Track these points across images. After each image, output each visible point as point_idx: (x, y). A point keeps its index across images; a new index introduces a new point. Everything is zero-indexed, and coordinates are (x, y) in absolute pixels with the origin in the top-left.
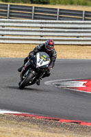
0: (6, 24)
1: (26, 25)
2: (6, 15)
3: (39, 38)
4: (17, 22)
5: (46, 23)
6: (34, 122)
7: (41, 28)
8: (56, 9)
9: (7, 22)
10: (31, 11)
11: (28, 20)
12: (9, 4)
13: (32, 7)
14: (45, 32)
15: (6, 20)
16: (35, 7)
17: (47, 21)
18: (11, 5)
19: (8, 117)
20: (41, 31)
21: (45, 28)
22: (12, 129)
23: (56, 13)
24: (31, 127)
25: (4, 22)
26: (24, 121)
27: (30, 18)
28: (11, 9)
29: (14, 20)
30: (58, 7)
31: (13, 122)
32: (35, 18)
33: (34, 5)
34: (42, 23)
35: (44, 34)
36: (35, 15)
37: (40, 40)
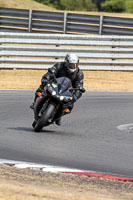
0: (61, 42)
1: (92, 43)
2: (62, 29)
3: (110, 61)
4: (78, 39)
5: (119, 40)
6: (102, 184)
7: (113, 47)
9: (63, 38)
10: (98, 22)
11: (93, 36)
12: (66, 12)
13: (99, 17)
14: (118, 52)
15: (61, 35)
16: (104, 17)
17: (122, 37)
18: (68, 14)
19: (64, 178)
20: (112, 52)
21: (119, 46)
22: (70, 195)
24: (97, 192)
25: (59, 38)
26: (88, 182)
27: (97, 32)
28: (68, 19)
29: (72, 36)
31: (71, 184)
32: (104, 33)
33: (102, 14)
34: (113, 40)
35: (116, 56)
36: (103, 28)
37: (111, 64)
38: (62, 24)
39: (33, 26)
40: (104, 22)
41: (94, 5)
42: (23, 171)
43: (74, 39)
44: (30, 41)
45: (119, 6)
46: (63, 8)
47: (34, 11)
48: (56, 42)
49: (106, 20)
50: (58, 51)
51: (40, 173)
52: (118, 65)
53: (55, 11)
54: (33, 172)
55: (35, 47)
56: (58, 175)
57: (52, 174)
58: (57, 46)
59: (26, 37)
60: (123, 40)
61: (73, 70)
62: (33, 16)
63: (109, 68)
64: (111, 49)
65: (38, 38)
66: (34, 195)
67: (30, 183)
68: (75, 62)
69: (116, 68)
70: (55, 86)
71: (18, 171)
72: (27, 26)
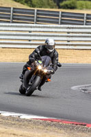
0: (32, 29)
1: (54, 30)
2: (33, 21)
3: (66, 43)
4: (44, 27)
5: (73, 28)
6: (61, 127)
7: (68, 33)
8: (83, 14)
9: (34, 27)
10: (58, 16)
12: (36, 9)
13: (58, 12)
14: (72, 36)
15: (33, 25)
16: (62, 13)
17: (74, 26)
18: (38, 10)
19: (35, 122)
20: (68, 36)
21: (72, 33)
22: (39, 134)
23: (83, 18)
24: (57, 132)
25: (31, 27)
26: (51, 126)
27: (57, 23)
28: (38, 14)
29: (41, 25)
30: (85, 12)
31: (39, 127)
32: (62, 23)
33: (61, 10)
34: (68, 28)
35: (70, 39)
36: (62, 20)
37: (67, 45)
38: (34, 17)
39: (13, 19)
40: (62, 16)
41: (56, 4)
42: (7, 118)
43: (42, 27)
44: (11, 29)
45: (73, 5)
46: (34, 6)
47: (14, 8)
48: (30, 29)
49: (63, 14)
50: (31, 36)
51: (19, 120)
52: (72, 45)
53: (29, 8)
54: (13, 118)
55: (15, 33)
56: (30, 121)
57: (27, 120)
58: (30, 32)
59: (8, 26)
60: (75, 28)
61: (51, 51)
62: (14, 12)
63: (66, 47)
64: (67, 34)
65: (17, 26)
66: (14, 134)
67: (11, 127)
68: (53, 45)
69: (71, 47)
70: (40, 62)
71: (3, 118)
72: (9, 18)
